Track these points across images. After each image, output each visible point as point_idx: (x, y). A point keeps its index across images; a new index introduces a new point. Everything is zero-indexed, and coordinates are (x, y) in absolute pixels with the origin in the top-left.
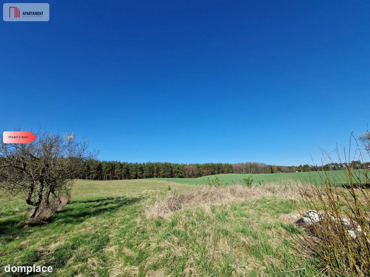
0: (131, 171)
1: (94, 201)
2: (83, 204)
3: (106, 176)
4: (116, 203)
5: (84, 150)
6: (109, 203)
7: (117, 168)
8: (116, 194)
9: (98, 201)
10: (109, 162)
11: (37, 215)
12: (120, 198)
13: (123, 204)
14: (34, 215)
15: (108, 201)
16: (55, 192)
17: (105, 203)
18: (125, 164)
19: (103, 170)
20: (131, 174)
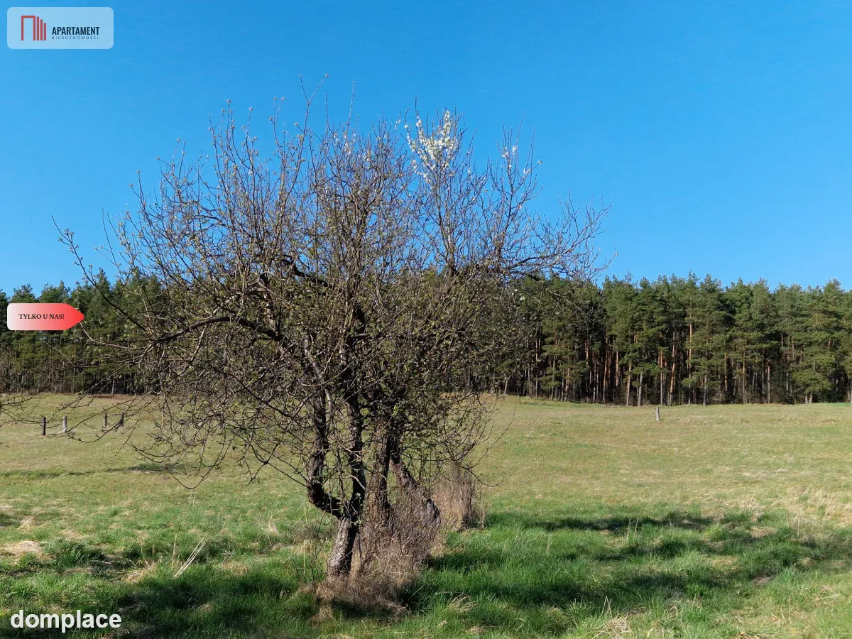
0: (799, 347)
1: (594, 526)
2: (542, 533)
3: (635, 377)
4: (725, 552)
5: (512, 216)
6: (682, 546)
7: (695, 327)
8: (714, 492)
9: (616, 526)
10: (645, 285)
11: (356, 563)
12: (743, 519)
13: (778, 563)
14: (345, 564)
15: (675, 533)
16: (404, 458)
17: (657, 542)
18: (747, 294)
19: (612, 338)
20: (797, 363)
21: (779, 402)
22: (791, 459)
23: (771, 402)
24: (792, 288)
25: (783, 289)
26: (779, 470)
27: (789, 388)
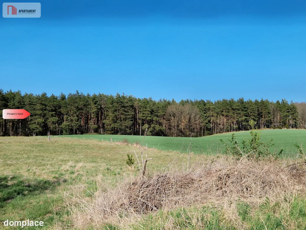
12: (5, 179)
18: (13, 96)
20: (31, 122)
21: (24, 136)
22: (26, 156)
23: (21, 136)
24: (30, 95)
25: (27, 95)
26: (21, 160)
27: (27, 131)
